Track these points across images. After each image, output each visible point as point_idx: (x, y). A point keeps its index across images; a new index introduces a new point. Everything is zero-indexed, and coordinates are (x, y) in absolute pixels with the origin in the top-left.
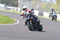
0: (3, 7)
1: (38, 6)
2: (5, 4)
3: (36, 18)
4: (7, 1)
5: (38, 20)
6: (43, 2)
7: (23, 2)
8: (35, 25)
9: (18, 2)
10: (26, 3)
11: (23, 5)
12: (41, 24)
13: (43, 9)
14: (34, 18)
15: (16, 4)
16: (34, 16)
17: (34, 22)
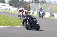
0: (16, 10)
1: (49, 8)
2: (18, 8)
3: (33, 18)
4: (19, 5)
5: (35, 20)
6: (53, 4)
7: (35, 5)
8: (32, 25)
9: (30, 5)
10: (38, 6)
11: (35, 8)
12: (38, 23)
13: (54, 11)
14: (30, 18)
15: (29, 7)
16: (31, 16)
17: (30, 22)
